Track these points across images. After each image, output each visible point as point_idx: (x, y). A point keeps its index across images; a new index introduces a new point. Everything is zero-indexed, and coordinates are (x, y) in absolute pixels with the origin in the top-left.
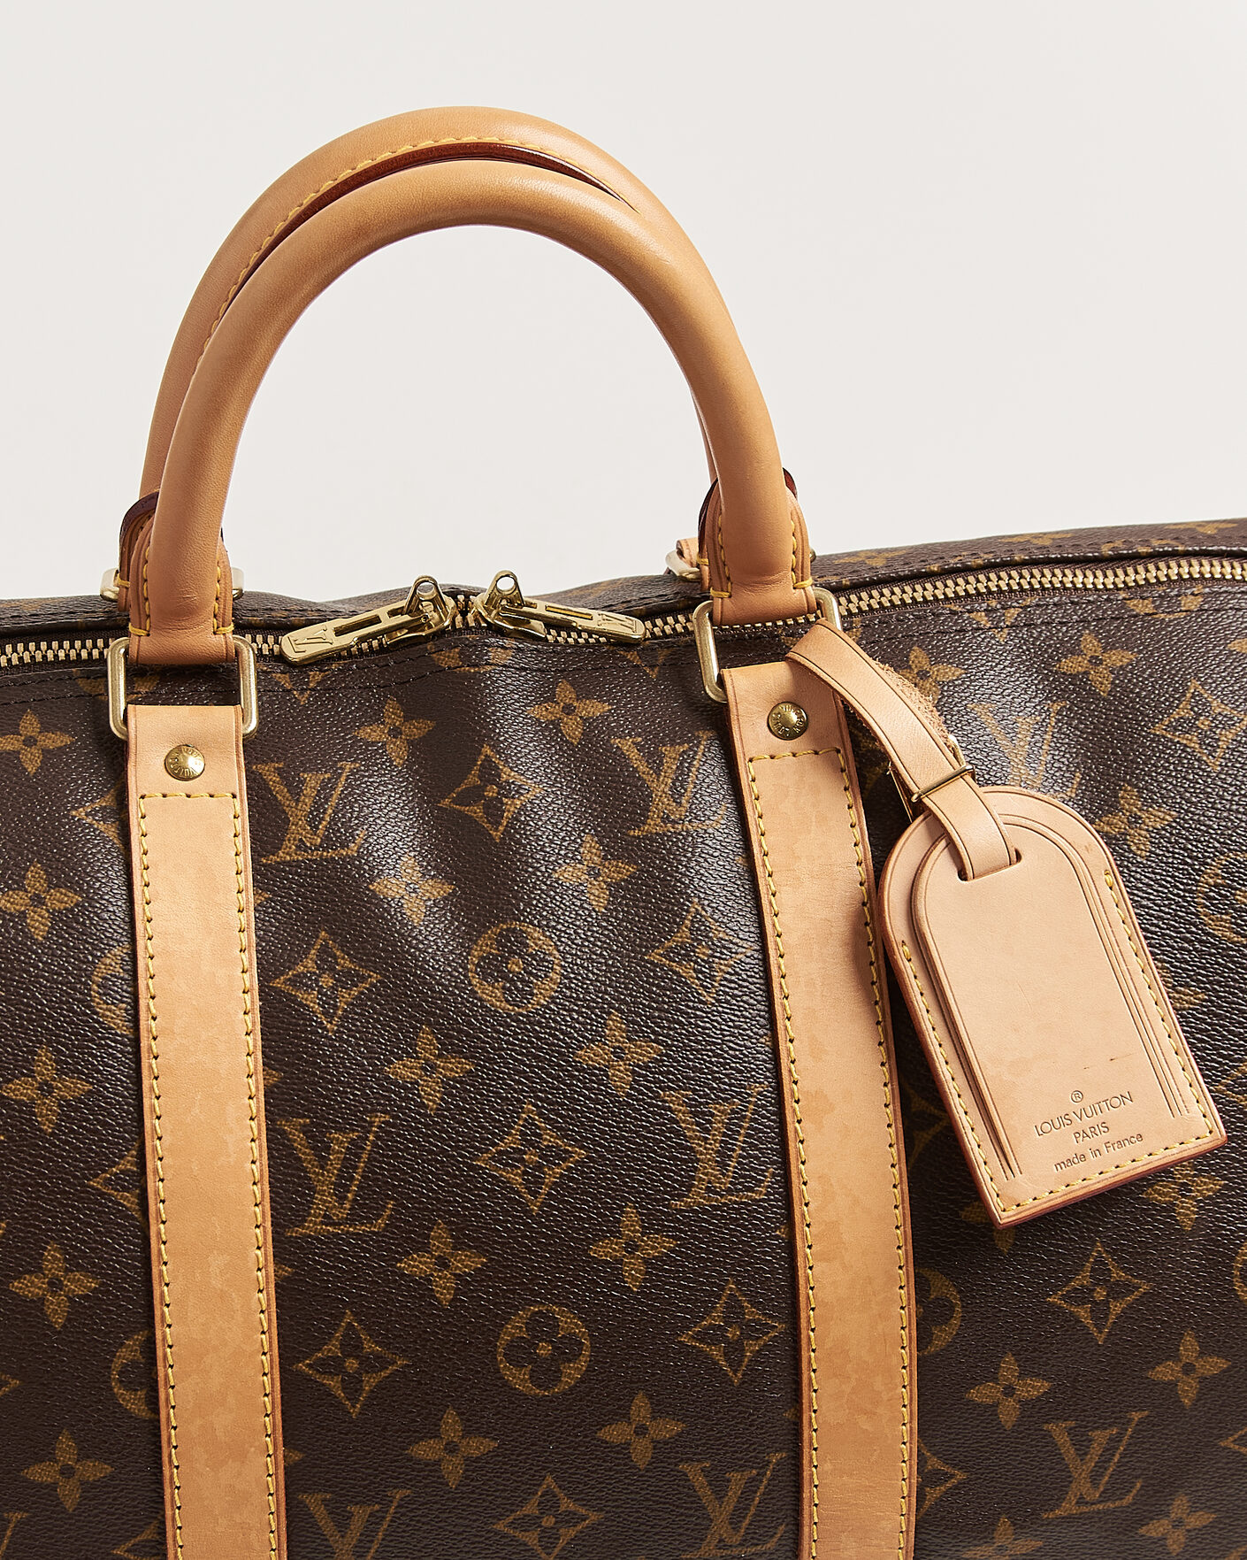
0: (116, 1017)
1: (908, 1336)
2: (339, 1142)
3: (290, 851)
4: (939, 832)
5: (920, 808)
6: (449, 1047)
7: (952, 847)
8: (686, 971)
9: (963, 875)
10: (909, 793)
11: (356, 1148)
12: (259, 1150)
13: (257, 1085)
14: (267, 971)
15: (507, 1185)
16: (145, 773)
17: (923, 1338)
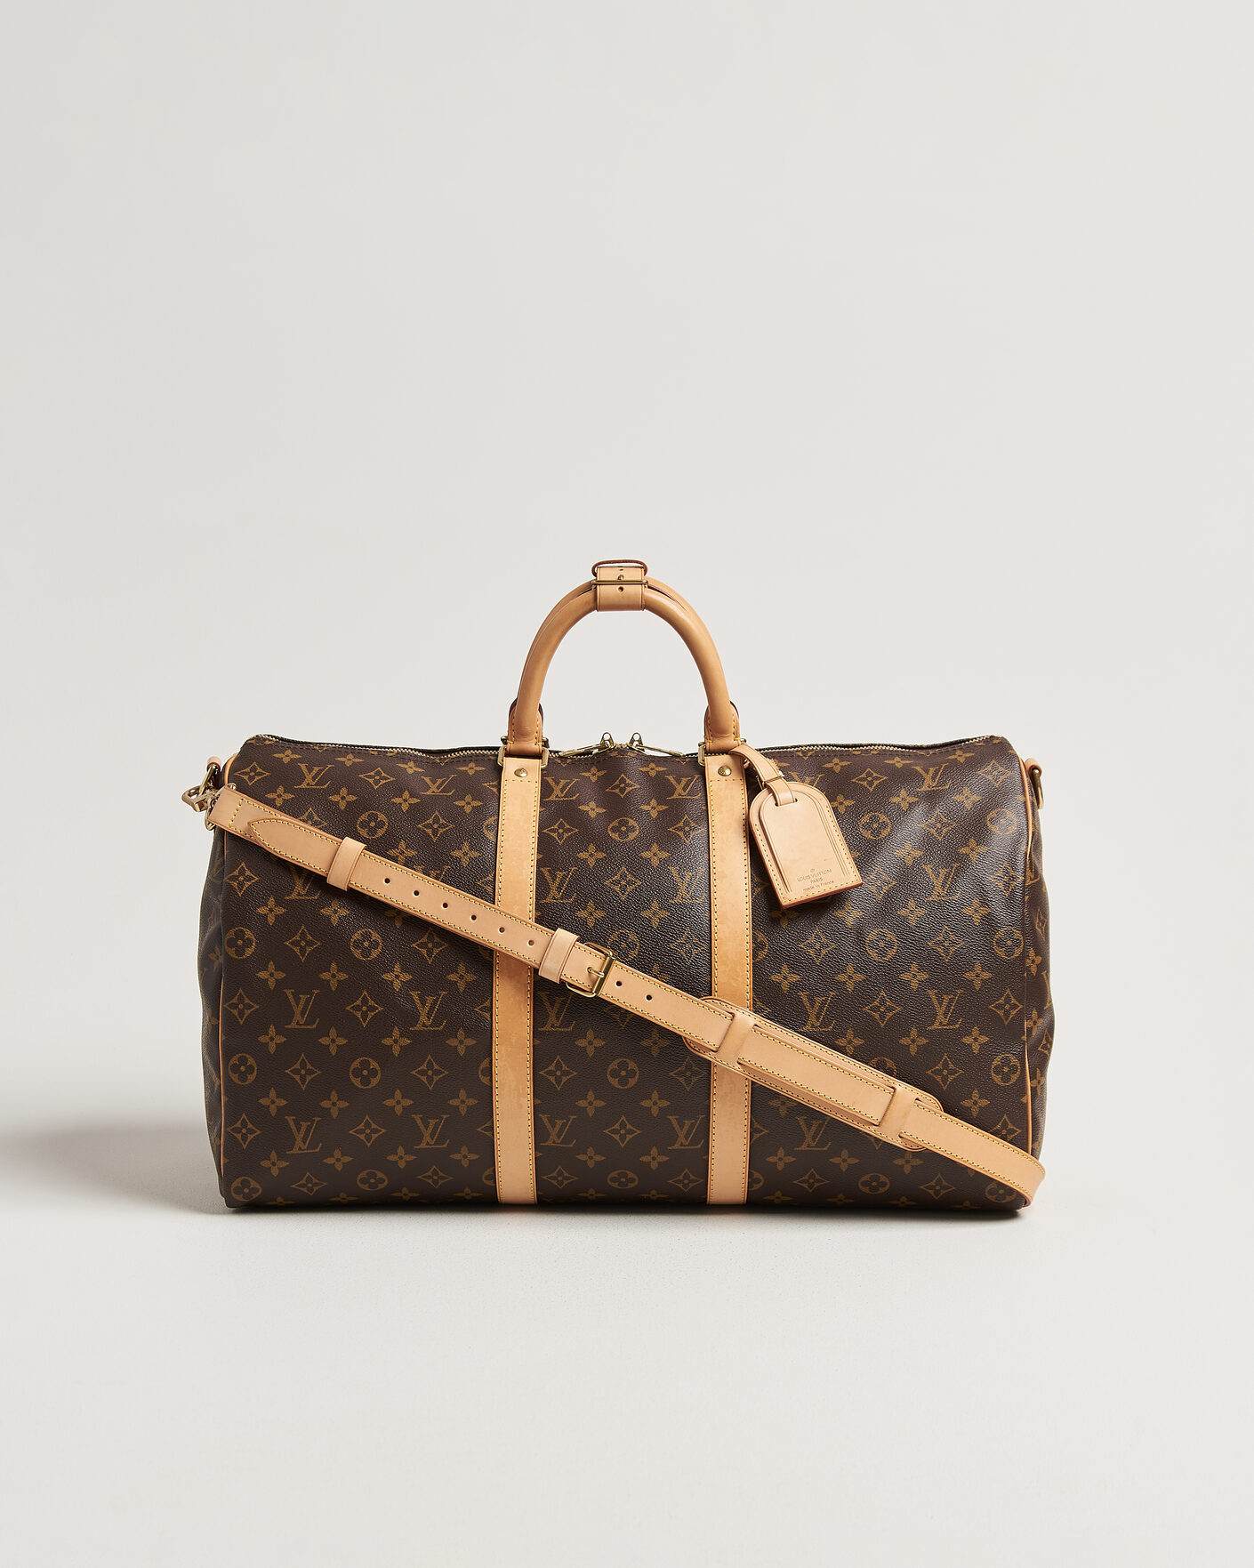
0: (490, 836)
1: (749, 953)
2: (560, 875)
3: (553, 798)
4: (770, 791)
5: (766, 786)
6: (598, 849)
7: (774, 795)
8: (681, 834)
9: (777, 805)
10: (761, 782)
11: (564, 877)
12: (534, 876)
13: (535, 857)
14: (540, 829)
15: (615, 891)
16: (508, 774)
17: (755, 955)
